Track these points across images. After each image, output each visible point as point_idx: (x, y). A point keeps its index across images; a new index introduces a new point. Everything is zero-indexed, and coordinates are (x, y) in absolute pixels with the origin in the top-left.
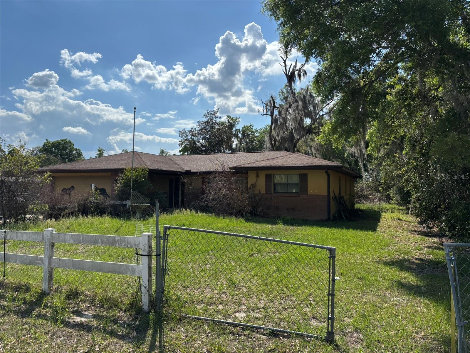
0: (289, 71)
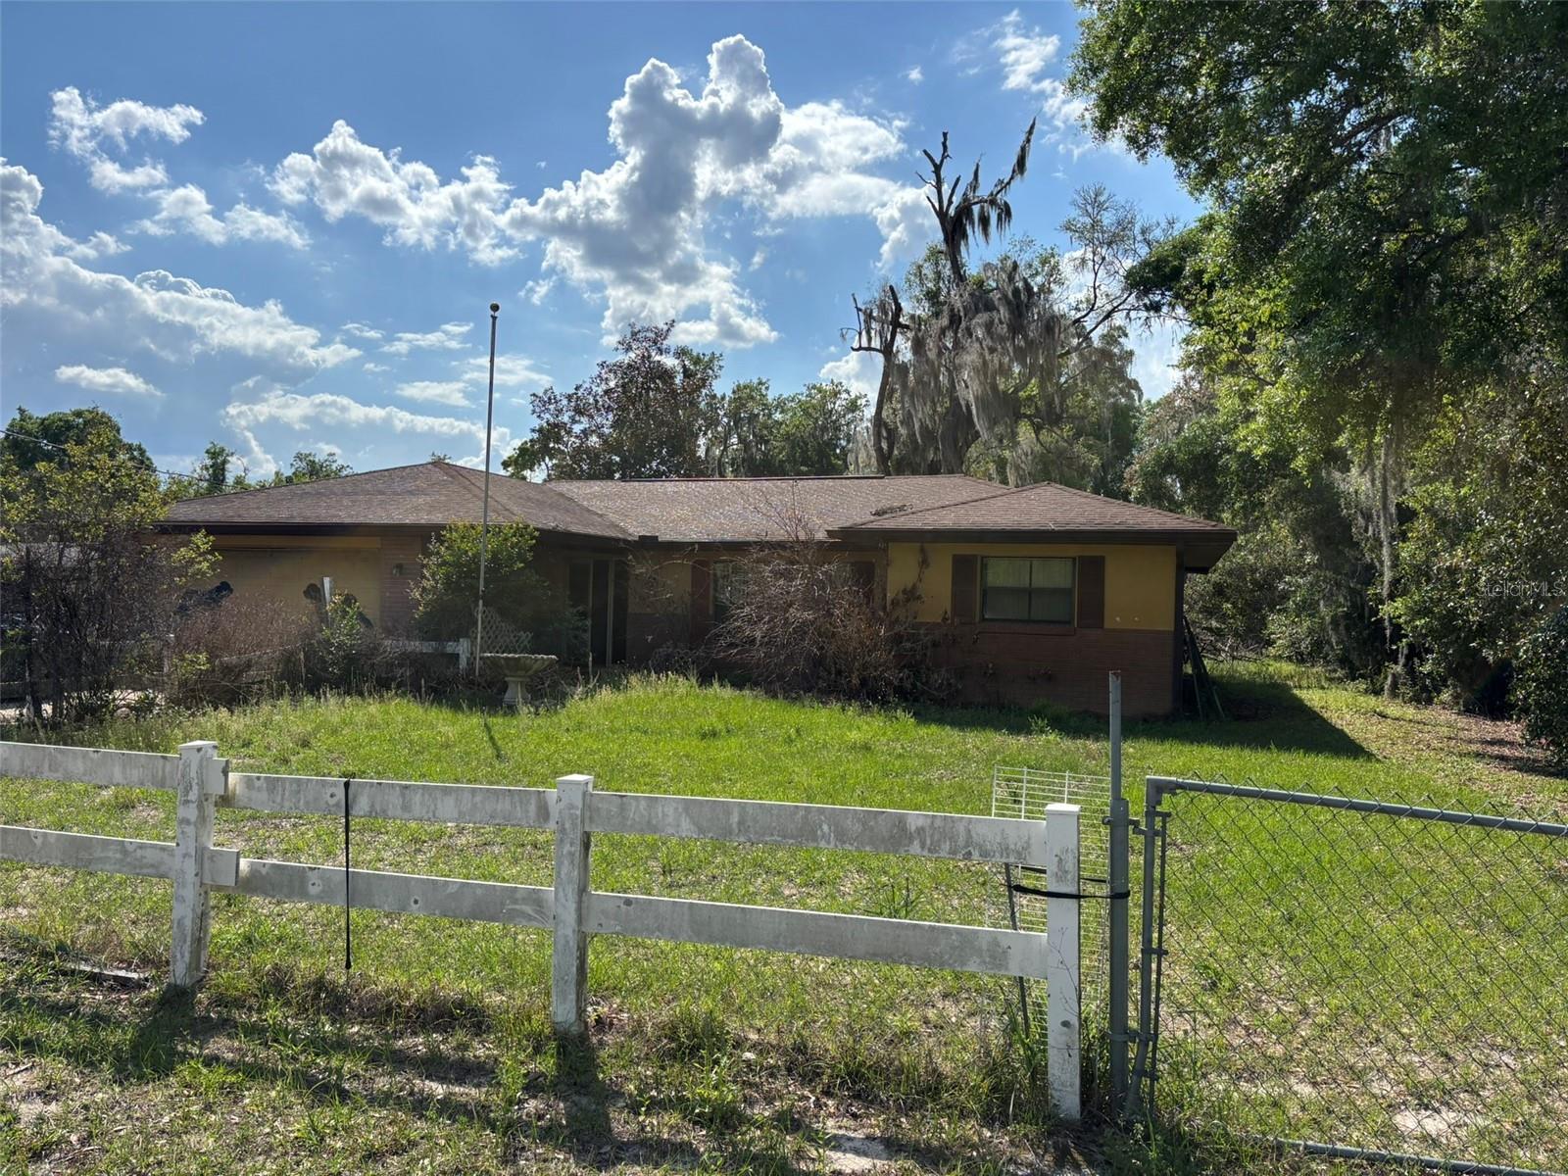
0: (950, 202)
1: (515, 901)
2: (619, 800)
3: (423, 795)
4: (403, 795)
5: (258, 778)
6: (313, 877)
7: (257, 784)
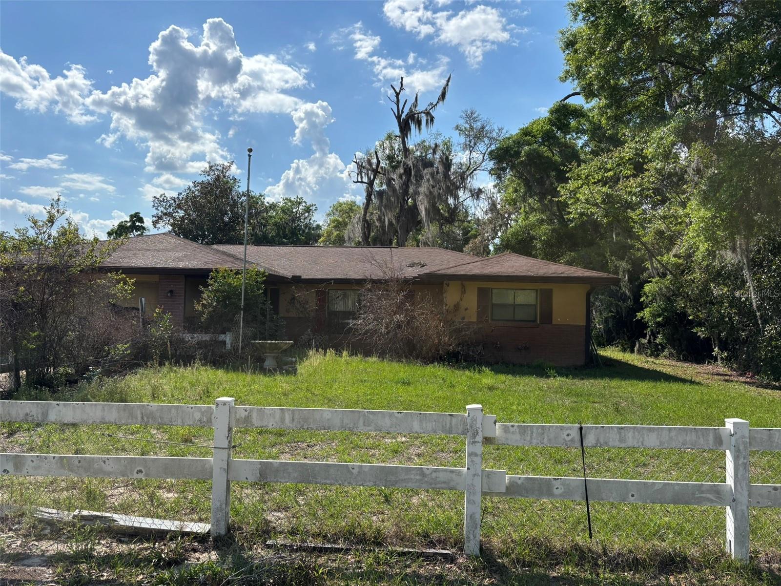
0: (402, 112)
1: (702, 492)
2: (768, 432)
3: (634, 433)
4: (620, 433)
5: (513, 426)
6: (557, 484)
7: (512, 429)
